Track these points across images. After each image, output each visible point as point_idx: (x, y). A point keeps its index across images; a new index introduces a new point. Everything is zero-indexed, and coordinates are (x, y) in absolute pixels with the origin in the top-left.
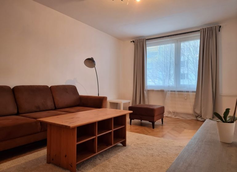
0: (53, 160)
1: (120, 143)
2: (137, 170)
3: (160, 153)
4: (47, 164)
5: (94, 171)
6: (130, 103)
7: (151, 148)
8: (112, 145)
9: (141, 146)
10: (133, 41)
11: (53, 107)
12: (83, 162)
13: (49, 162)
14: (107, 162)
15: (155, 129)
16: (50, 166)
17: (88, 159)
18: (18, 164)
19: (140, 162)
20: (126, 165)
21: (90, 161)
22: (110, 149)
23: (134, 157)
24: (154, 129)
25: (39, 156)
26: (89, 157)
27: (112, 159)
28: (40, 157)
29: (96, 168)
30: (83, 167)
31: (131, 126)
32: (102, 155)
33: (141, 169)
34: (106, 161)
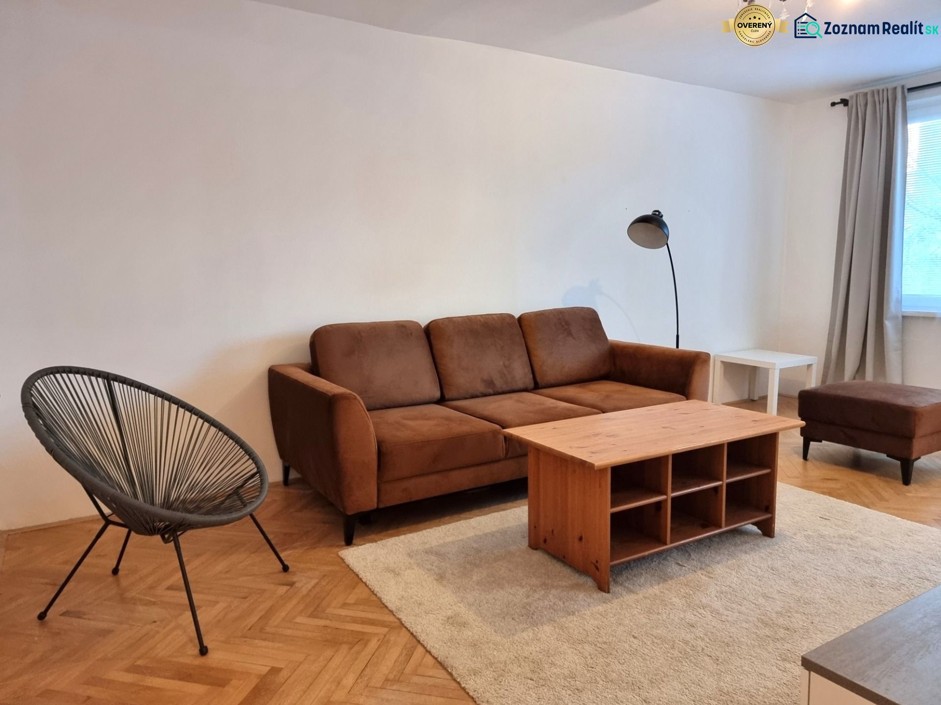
0: (545, 541)
1: (754, 524)
2: (804, 618)
3: (903, 581)
4: (531, 551)
5: (661, 592)
6: (814, 368)
7: (872, 558)
8: (720, 527)
9: (834, 546)
10: (845, 102)
11: (529, 381)
12: (629, 562)
13: (534, 545)
14: (700, 576)
15: (912, 486)
16: (538, 556)
17: (644, 558)
18: (461, 537)
19: (818, 596)
20: (765, 596)
21: (650, 564)
22: (714, 539)
23: (797, 577)
24: (907, 487)
25: (506, 526)
26: (646, 553)
27: (719, 569)
28: (508, 527)
29: (667, 586)
30: (630, 577)
31: (808, 463)
32: (687, 551)
33: (818, 619)
34: (699, 572)
